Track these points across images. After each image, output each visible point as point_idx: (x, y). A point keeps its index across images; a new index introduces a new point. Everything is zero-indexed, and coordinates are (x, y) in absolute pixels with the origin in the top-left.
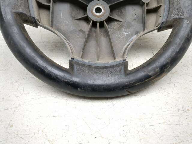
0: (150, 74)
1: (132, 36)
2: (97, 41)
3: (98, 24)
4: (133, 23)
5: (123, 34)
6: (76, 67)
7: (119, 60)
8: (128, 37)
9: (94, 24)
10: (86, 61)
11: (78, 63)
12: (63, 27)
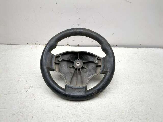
0: (94, 92)
1: (91, 76)
2: (76, 77)
3: (78, 69)
4: (91, 70)
5: (87, 74)
6: (67, 88)
7: (84, 86)
8: (89, 76)
9: (76, 69)
10: (71, 86)
11: (68, 87)
12: (64, 71)
